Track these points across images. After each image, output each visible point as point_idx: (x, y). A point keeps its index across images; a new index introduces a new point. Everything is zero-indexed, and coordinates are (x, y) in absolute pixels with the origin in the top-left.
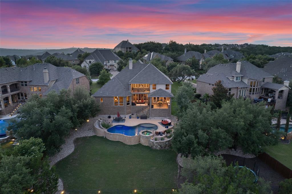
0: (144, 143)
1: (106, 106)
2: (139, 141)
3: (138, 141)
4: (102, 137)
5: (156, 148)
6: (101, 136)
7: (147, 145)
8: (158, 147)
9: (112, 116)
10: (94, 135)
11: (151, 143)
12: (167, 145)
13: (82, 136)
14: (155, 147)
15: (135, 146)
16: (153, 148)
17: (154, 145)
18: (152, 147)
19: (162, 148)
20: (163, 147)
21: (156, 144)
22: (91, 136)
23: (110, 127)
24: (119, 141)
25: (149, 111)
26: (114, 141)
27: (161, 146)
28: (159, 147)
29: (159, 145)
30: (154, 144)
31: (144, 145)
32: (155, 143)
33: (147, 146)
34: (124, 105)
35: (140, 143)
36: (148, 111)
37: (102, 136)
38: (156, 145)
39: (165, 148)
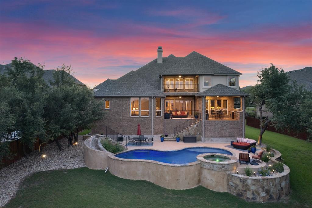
0: (214, 184)
1: (115, 116)
2: (199, 181)
3: (196, 179)
4: (101, 172)
5: (253, 199)
6: (99, 169)
7: (222, 192)
8: (259, 194)
9: (125, 136)
10: (81, 166)
11: (238, 182)
12: (285, 191)
13: (51, 169)
14: (249, 195)
15: (189, 192)
16: (244, 198)
17: (249, 190)
18: (240, 195)
19: (271, 198)
20: (274, 197)
21: (254, 185)
22: (74, 169)
23: (122, 152)
24: (144, 181)
25: (199, 128)
26: (129, 180)
27: (268, 192)
28: (263, 194)
29: (263, 188)
30: (246, 185)
31: (216, 190)
32: (249, 182)
33: (225, 194)
34: (151, 114)
35: (200, 184)
36: (197, 126)
37: (101, 169)
38: (253, 188)
39: (279, 198)
